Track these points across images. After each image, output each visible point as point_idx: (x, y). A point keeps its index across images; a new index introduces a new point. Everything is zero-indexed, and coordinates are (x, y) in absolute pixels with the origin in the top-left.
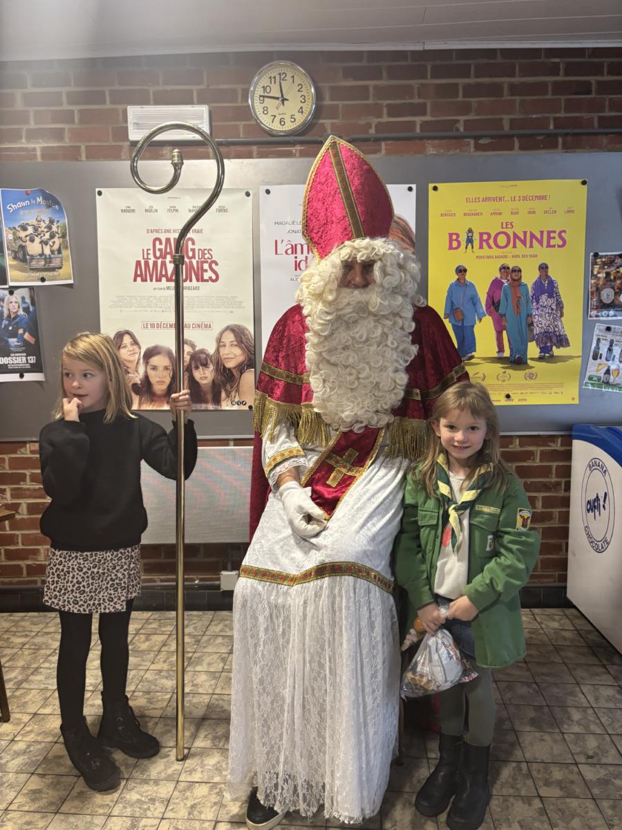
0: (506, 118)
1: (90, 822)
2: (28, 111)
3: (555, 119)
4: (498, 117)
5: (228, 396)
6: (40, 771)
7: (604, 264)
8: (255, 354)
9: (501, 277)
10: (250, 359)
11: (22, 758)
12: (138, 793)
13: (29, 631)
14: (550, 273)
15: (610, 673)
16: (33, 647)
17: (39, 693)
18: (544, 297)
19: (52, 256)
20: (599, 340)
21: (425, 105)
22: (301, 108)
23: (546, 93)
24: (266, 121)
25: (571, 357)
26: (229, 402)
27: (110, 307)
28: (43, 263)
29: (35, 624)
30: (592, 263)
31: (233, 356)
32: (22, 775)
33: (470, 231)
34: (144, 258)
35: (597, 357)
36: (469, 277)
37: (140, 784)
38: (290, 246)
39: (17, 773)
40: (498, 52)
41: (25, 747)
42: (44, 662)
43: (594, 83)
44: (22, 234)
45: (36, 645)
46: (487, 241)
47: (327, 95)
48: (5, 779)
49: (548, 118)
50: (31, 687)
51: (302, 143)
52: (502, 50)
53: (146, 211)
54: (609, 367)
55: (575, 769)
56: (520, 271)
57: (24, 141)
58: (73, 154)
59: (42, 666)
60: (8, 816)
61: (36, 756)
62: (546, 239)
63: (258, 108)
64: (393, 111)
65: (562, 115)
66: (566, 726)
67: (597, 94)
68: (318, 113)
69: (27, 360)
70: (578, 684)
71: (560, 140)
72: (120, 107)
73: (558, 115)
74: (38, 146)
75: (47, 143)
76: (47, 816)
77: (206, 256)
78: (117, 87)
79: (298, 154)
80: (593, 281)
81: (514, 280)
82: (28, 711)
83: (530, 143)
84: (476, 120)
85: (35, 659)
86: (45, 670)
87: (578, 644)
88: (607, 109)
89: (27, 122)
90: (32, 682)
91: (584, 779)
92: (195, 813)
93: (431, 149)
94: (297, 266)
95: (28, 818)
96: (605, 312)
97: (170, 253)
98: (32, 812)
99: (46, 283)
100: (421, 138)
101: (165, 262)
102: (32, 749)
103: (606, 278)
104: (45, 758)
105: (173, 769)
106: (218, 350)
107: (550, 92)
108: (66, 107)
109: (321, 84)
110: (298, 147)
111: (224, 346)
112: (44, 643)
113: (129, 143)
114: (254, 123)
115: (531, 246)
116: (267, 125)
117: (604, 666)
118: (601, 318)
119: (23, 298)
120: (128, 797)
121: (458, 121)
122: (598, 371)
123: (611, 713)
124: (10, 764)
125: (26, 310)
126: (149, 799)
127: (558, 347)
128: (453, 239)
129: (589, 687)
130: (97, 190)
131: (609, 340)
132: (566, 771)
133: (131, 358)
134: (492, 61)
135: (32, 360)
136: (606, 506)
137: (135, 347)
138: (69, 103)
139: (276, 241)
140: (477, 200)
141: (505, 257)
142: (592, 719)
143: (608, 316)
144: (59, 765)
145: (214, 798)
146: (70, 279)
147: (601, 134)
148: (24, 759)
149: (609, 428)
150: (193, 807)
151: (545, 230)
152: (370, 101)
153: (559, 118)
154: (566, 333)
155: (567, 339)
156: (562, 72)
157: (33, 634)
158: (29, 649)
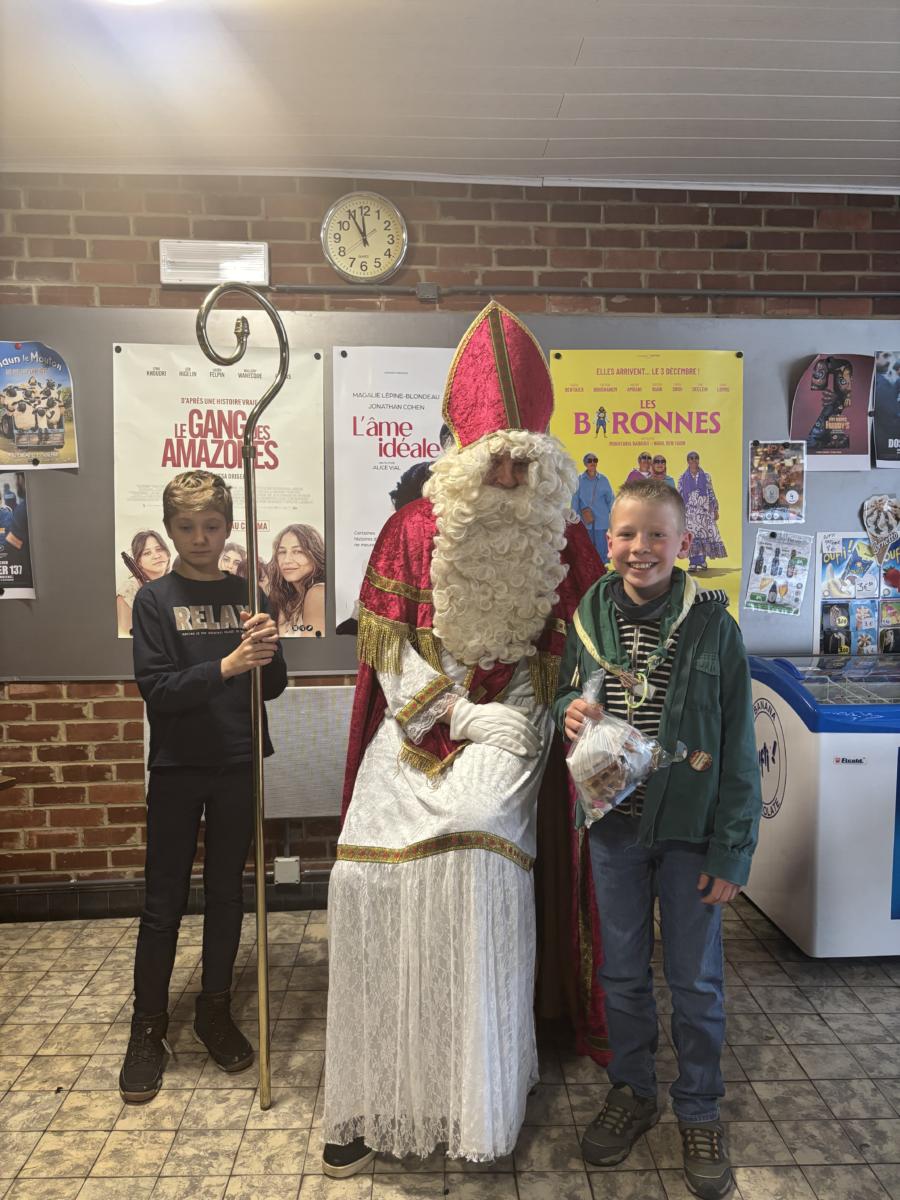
0: (644, 272)
1: (133, 1186)
2: (22, 239)
3: (703, 277)
4: (634, 271)
5: (288, 618)
6: (54, 1127)
7: (766, 454)
8: (325, 564)
9: (641, 469)
10: (319, 570)
11: (26, 1112)
12: (193, 1146)
13: (6, 949)
14: (701, 465)
15: (784, 971)
16: (15, 969)
17: (34, 1029)
18: (694, 495)
19: (50, 430)
20: (762, 550)
21: (544, 252)
22: (389, 250)
23: (692, 245)
24: (342, 264)
25: (728, 571)
26: (290, 627)
27: (129, 500)
28: (36, 439)
29: (12, 939)
30: (752, 453)
31: (296, 566)
32: (29, 1134)
33: (602, 410)
34: (176, 436)
35: (760, 568)
36: (600, 469)
37: (195, 1135)
38: (372, 425)
39: (22, 1131)
40: (634, 193)
41: (29, 1098)
42: (34, 988)
43: (749, 234)
44: (9, 401)
45: (20, 967)
46: (623, 424)
47: (421, 235)
48: (7, 1140)
49: (695, 275)
50: (23, 1021)
51: (388, 293)
52: (638, 190)
53: (181, 374)
54: (775, 583)
55: (748, 1088)
56: (664, 461)
57: (14, 277)
58: (83, 298)
59: (32, 993)
60: (21, 1186)
61: (45, 1110)
62: (696, 422)
63: (332, 249)
64: (504, 257)
65: (711, 271)
66: (734, 1037)
67: (753, 248)
68: (411, 256)
69: (9, 570)
70: (746, 986)
71: (709, 302)
72: (149, 240)
73: (706, 272)
74: (35, 285)
75: (45, 281)
76: (74, 1182)
77: (261, 436)
78: (145, 214)
79: (383, 307)
80: (753, 476)
81: (657, 473)
82: (25, 1052)
83: (674, 305)
84: (607, 274)
85: (21, 985)
86: (38, 1000)
87: (744, 937)
88: (765, 267)
89: (18, 252)
90: (22, 1015)
91: (759, 1100)
92: (274, 1166)
93: (553, 307)
94: (383, 450)
95: (48, 1186)
96: (768, 514)
97: (213, 430)
98: (51, 1178)
99: (40, 467)
100: (540, 293)
101: (205, 441)
102: (38, 1100)
103: (768, 471)
104: (59, 1111)
105: (236, 1115)
106: (275, 559)
107: (696, 245)
108: (73, 236)
109: (413, 222)
110: (384, 299)
111: (285, 552)
112: (30, 964)
113: (160, 287)
114: (327, 266)
115: (678, 431)
116: (344, 270)
117: (777, 963)
118: (765, 522)
119: (7, 487)
120: (181, 1152)
121: (586, 274)
122: (762, 587)
123: (789, 1019)
124: (11, 1121)
125: (11, 502)
126: (210, 1154)
127: (712, 558)
128: (580, 419)
129: (760, 988)
130: (115, 345)
131: (774, 548)
132: (737, 1091)
133: (157, 569)
134: (626, 203)
135: (17, 570)
136: (776, 758)
137: (163, 554)
138: (80, 230)
139: (355, 418)
140: (610, 372)
141: (645, 444)
142: (765, 1027)
143: (773, 519)
144: (80, 1119)
145: (296, 1147)
146: (75, 462)
147: (760, 296)
148: (29, 1114)
149: (775, 660)
150: (270, 1159)
151: (695, 412)
152: (476, 245)
153: (710, 275)
154: (722, 540)
155: (723, 547)
156: (710, 221)
157: (13, 952)
158: (10, 972)
